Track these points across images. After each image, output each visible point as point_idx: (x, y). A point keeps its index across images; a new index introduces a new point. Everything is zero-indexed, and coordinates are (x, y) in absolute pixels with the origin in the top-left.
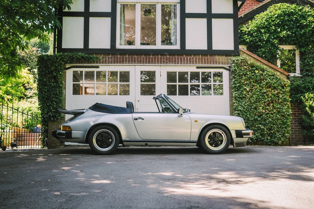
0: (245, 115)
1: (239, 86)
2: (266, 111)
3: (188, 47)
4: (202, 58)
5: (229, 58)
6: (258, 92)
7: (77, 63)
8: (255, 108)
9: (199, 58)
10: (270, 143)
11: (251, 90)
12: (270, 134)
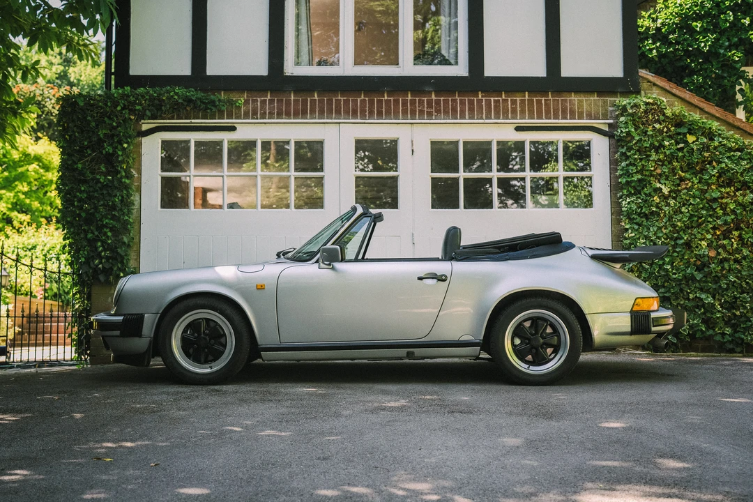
0: (656, 264)
1: (639, 180)
2: (719, 254)
3: (492, 69)
4: (531, 102)
5: (610, 99)
6: (694, 197)
7: (172, 118)
8: (688, 245)
9: (523, 102)
10: (731, 346)
11: (675, 193)
12: (730, 318)
